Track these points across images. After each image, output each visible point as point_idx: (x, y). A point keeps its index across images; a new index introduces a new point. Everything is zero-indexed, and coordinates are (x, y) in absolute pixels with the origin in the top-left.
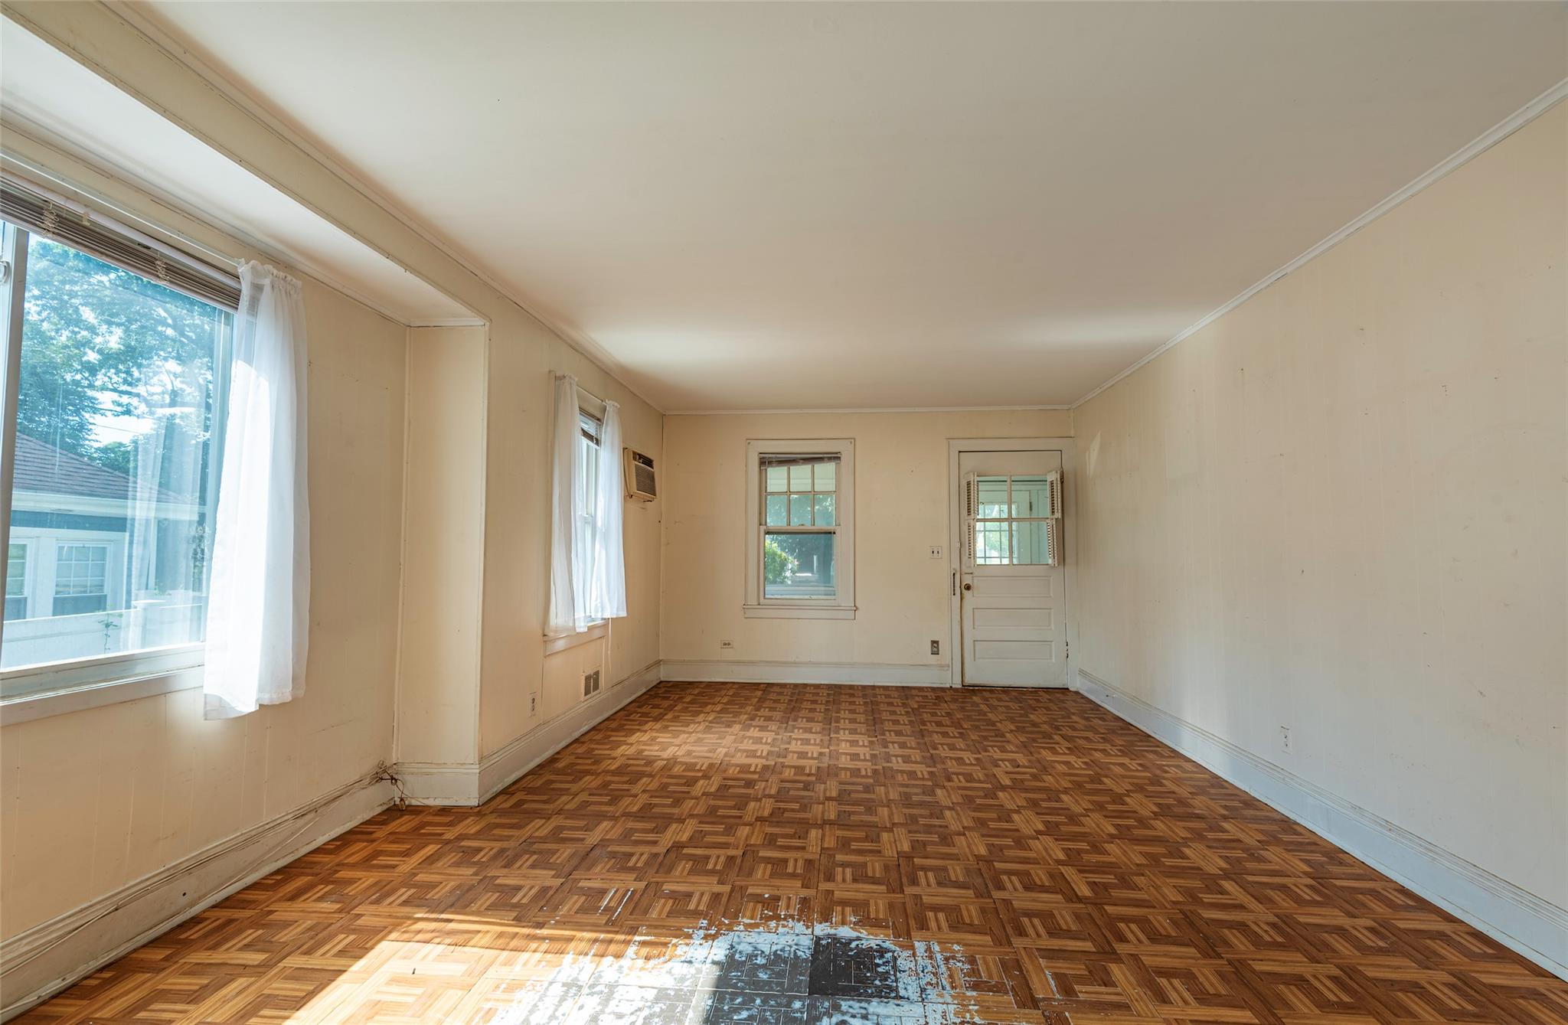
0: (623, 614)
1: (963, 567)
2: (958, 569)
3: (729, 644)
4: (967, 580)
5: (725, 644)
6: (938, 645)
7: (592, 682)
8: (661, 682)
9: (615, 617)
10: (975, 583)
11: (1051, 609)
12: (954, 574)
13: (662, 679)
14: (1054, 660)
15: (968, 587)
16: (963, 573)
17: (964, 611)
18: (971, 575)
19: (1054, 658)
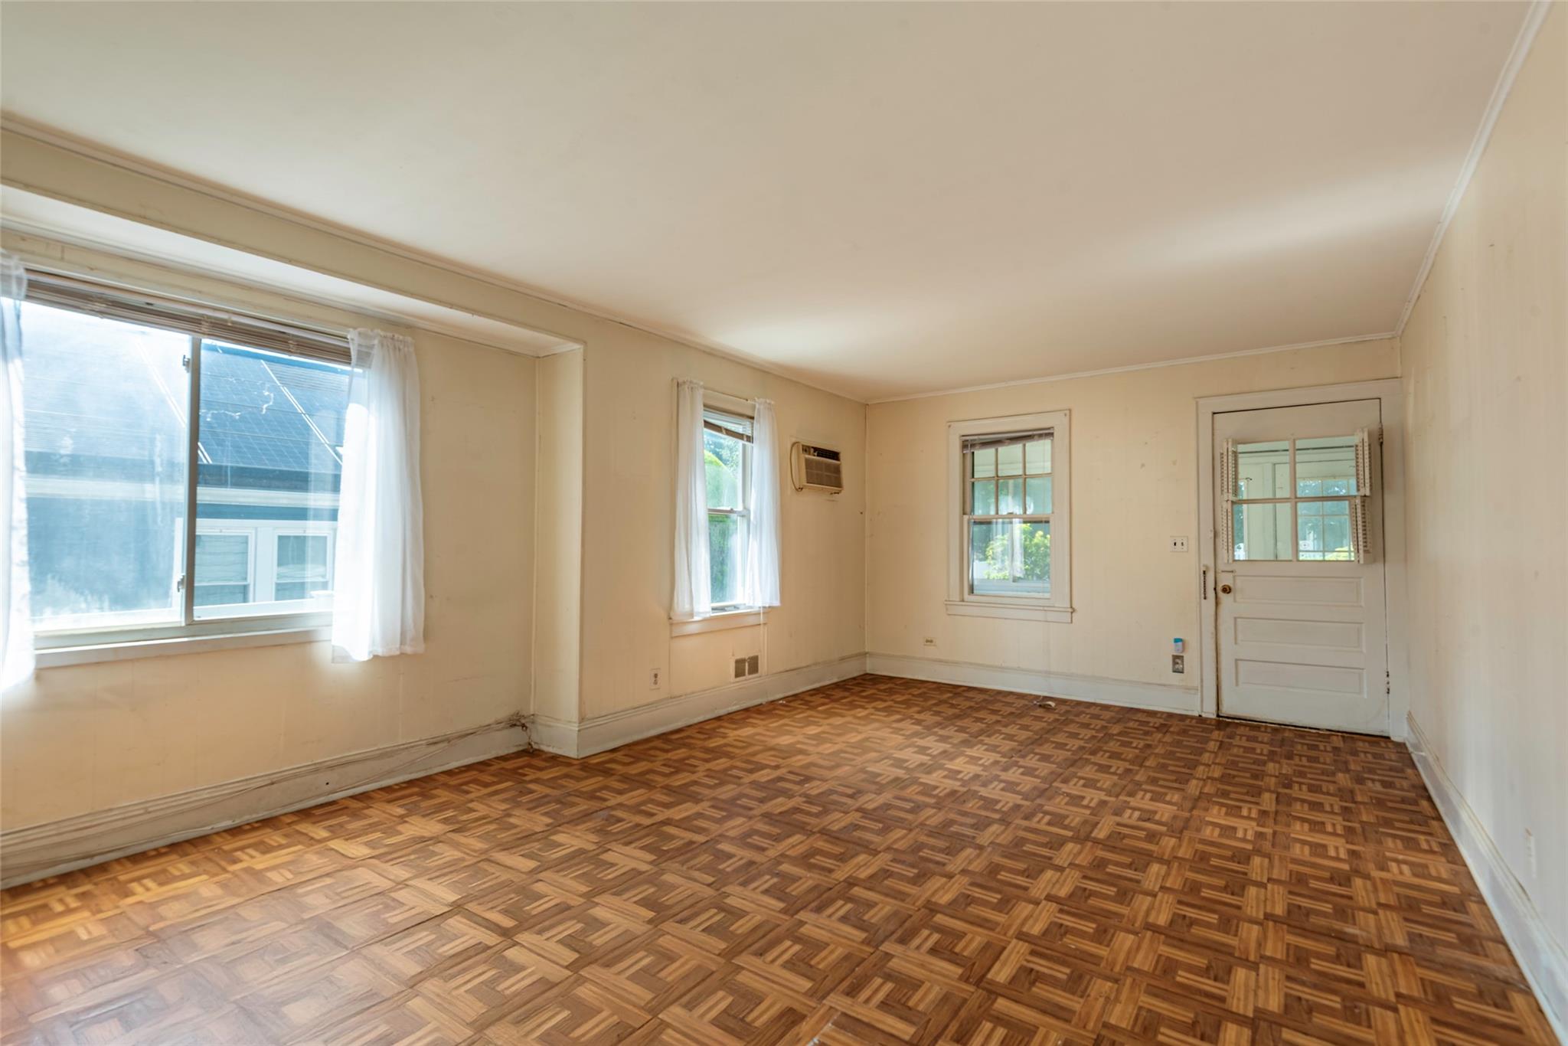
0: (776, 603)
1: (1219, 562)
2: (1211, 564)
3: (931, 641)
4: (1225, 580)
5: (927, 641)
6: (1183, 661)
7: (747, 666)
8: (867, 674)
9: (767, 605)
10: (1239, 584)
11: (1362, 623)
12: (1204, 572)
13: (868, 672)
14: (1365, 696)
15: (1227, 590)
16: (1219, 571)
17: (1220, 620)
18: (1231, 575)
19: (1365, 689)
